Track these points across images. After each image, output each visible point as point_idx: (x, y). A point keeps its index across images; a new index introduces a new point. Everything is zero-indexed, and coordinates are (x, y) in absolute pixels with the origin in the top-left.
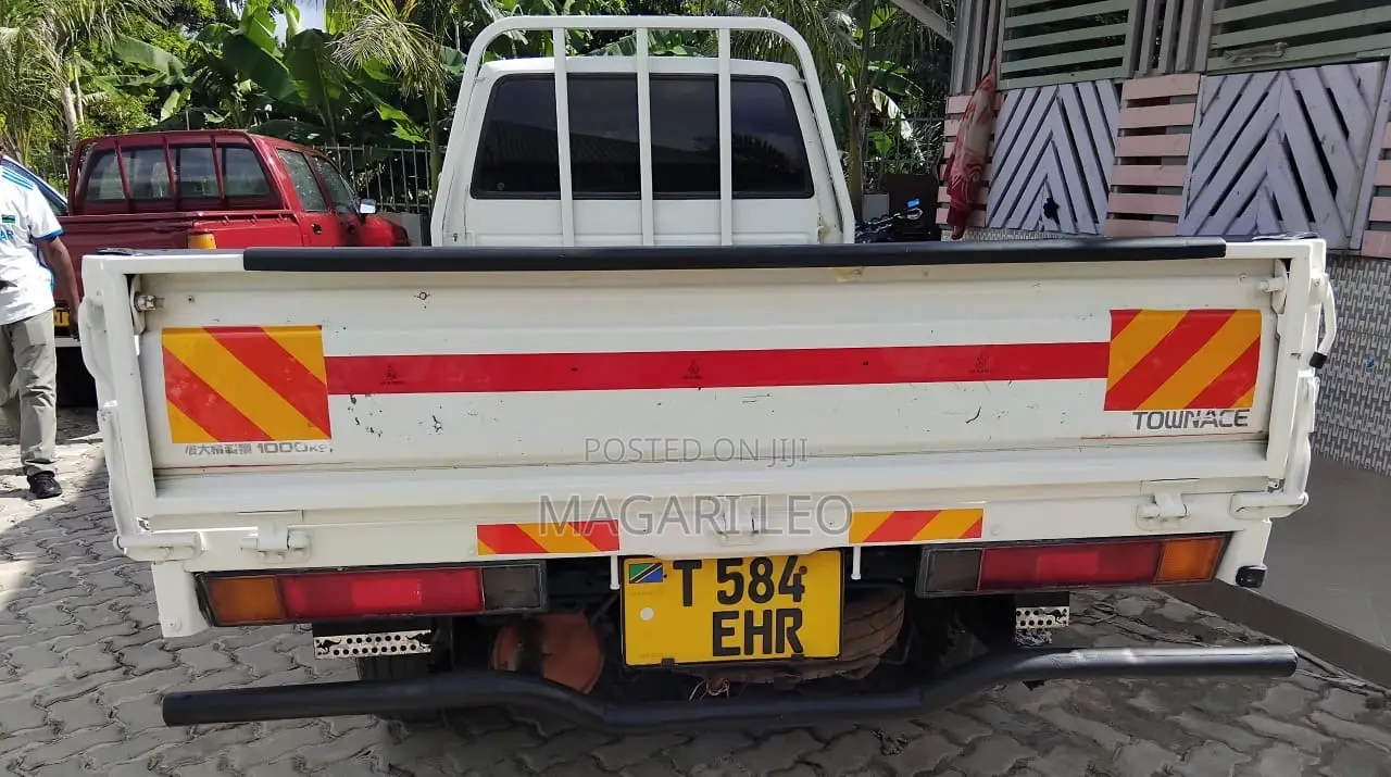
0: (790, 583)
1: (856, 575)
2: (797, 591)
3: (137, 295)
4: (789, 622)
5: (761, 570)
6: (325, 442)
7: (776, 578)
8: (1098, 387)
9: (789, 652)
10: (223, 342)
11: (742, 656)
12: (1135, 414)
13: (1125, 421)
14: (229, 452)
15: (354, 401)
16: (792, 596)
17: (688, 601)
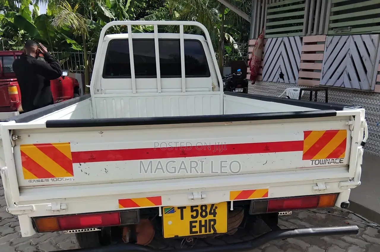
0: (212, 212)
1: (232, 209)
2: (215, 214)
3: (12, 135)
4: (212, 223)
5: (204, 208)
6: (72, 177)
7: (208, 210)
8: (300, 153)
9: (212, 232)
10: (39, 148)
11: (199, 234)
12: (311, 161)
13: (308, 163)
14: (42, 181)
15: (80, 165)
16: (213, 215)
17: (182, 218)
